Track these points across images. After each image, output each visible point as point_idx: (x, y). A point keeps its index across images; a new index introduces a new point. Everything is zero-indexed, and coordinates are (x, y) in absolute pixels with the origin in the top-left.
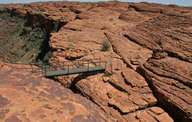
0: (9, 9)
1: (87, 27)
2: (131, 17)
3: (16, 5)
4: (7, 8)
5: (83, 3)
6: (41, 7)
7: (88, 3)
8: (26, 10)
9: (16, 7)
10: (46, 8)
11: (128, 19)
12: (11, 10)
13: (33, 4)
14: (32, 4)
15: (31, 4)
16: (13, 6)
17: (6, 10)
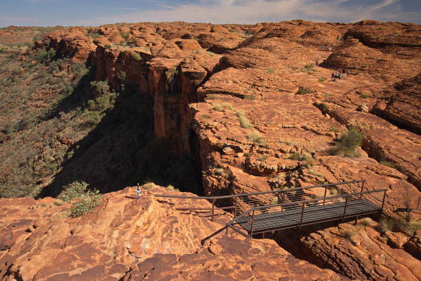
0: (56, 40)
1: (260, 89)
2: (358, 61)
3: (71, 29)
4: (51, 36)
5: (223, 26)
6: (131, 36)
7: (233, 28)
8: (96, 43)
9: (72, 36)
10: (142, 38)
11: (353, 67)
12: (58, 41)
13: (109, 29)
14: (106, 29)
15: (103, 30)
16: (63, 33)
17: (48, 41)
